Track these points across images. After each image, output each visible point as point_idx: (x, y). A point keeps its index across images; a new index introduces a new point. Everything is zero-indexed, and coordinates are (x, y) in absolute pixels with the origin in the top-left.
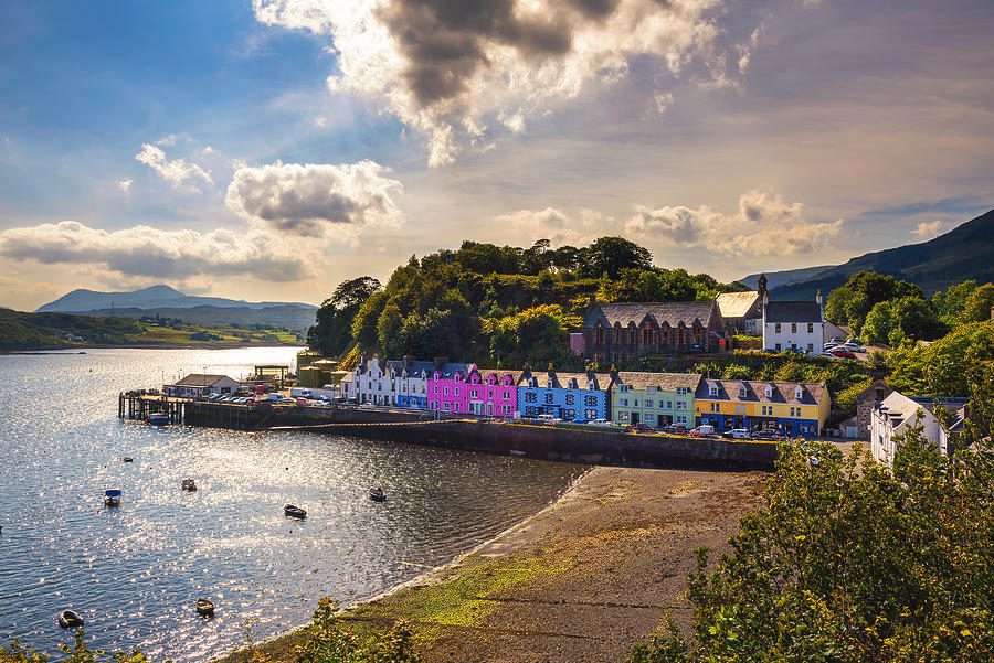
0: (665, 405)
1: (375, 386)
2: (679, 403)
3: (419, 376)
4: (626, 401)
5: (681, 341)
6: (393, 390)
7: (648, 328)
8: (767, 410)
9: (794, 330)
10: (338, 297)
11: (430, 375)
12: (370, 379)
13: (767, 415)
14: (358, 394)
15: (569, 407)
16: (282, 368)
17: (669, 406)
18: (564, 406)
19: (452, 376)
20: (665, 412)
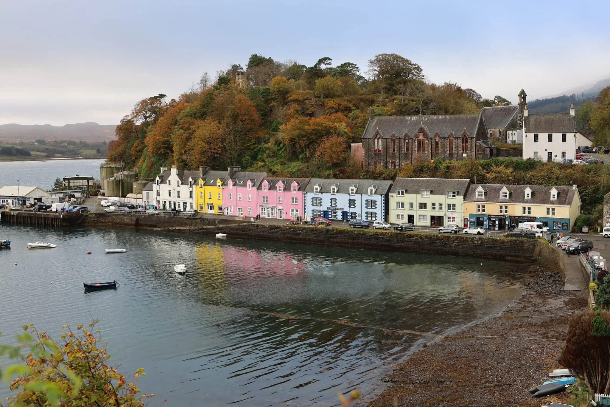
0: (437, 206)
1: (174, 194)
2: (449, 205)
3: (214, 184)
4: (403, 204)
5: (451, 149)
6: (191, 197)
7: (421, 137)
8: (527, 210)
9: (550, 139)
10: (137, 113)
11: (224, 184)
12: (170, 188)
13: (526, 215)
14: (159, 202)
15: (352, 210)
16: (88, 179)
17: (441, 208)
18: (346, 209)
19: (244, 185)
20: (437, 213)
